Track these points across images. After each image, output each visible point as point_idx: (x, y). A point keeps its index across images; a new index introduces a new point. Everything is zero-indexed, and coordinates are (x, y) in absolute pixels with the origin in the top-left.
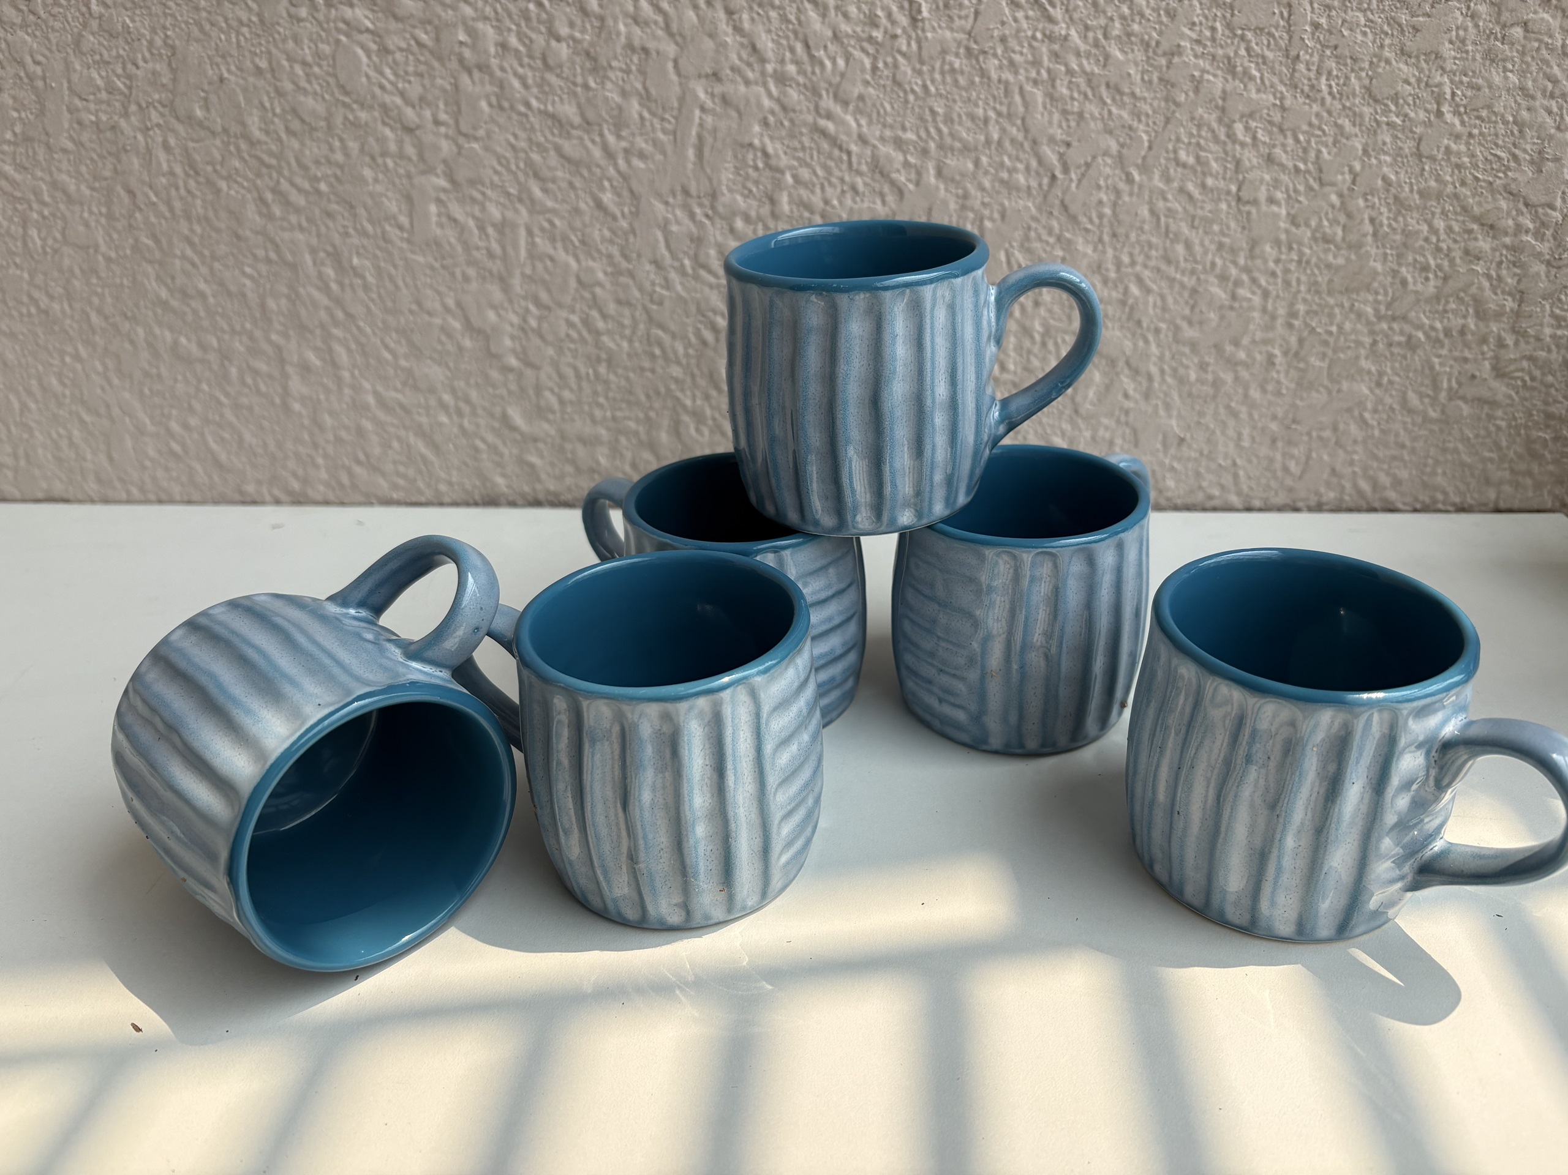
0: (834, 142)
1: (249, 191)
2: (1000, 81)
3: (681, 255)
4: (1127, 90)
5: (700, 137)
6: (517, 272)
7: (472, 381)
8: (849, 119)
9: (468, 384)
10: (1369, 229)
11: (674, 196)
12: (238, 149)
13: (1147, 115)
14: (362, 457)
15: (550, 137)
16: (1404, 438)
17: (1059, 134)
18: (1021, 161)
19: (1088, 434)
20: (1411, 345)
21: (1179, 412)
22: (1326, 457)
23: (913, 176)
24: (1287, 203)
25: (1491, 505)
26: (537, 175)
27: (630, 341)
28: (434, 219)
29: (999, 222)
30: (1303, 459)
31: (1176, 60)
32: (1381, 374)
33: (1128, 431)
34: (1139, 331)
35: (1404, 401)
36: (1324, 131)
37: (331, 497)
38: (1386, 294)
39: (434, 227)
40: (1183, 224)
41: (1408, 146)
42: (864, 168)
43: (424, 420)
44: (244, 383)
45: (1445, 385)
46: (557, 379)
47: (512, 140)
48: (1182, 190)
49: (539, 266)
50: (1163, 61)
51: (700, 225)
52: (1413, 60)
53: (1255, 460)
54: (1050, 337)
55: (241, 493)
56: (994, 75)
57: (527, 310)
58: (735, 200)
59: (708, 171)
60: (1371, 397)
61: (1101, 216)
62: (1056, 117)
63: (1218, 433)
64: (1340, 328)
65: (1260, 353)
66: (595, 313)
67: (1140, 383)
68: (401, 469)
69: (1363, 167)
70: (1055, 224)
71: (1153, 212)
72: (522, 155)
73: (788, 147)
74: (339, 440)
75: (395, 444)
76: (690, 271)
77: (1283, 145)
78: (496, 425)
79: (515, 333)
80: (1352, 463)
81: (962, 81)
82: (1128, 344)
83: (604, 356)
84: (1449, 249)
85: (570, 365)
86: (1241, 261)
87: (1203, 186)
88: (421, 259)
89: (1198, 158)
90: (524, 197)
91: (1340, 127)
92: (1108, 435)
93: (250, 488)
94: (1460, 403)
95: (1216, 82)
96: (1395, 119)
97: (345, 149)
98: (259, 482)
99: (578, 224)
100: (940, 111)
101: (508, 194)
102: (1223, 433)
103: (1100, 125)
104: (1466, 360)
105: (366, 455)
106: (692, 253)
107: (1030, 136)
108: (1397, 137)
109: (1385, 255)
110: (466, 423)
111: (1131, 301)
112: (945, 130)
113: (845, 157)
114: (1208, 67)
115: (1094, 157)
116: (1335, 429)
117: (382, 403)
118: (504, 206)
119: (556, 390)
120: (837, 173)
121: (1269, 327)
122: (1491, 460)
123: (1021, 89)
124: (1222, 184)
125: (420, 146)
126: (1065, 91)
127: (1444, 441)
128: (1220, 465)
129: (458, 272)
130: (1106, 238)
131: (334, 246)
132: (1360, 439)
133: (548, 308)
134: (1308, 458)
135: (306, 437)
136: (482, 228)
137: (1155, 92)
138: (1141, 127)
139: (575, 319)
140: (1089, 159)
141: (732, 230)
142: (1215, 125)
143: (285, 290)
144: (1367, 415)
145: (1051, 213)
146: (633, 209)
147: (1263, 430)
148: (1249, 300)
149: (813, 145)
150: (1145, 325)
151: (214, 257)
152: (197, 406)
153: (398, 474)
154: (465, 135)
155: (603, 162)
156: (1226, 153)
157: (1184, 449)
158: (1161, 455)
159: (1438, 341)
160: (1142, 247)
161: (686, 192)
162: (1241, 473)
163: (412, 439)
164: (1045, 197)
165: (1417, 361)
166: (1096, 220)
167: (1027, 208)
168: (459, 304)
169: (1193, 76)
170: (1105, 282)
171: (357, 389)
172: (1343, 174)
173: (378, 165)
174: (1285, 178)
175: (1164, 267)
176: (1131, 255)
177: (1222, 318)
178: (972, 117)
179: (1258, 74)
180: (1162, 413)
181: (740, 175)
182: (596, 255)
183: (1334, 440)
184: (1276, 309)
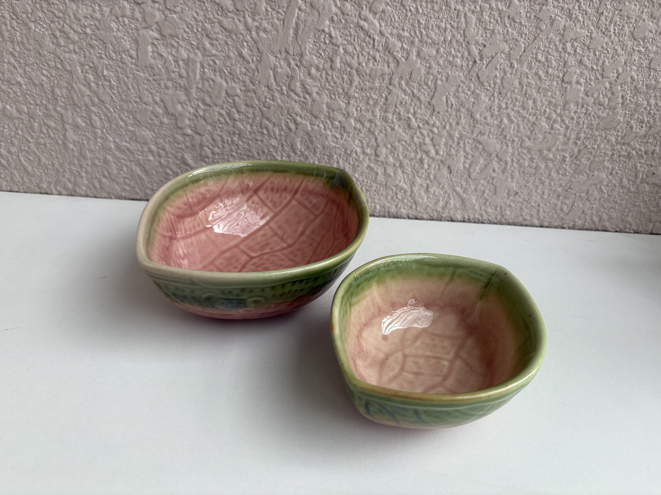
0: (367, 33)
1: (47, 30)
2: (455, 9)
3: (281, 85)
4: (518, 21)
5: (297, 24)
6: (195, 86)
7: (167, 140)
8: (376, 22)
9: (165, 142)
10: (620, 100)
11: (281, 53)
12: (41, 7)
13: (526, 34)
14: (107, 174)
15: (216, 16)
16: (618, 199)
17: (481, 41)
18: (460, 53)
19: (473, 187)
20: (629, 156)
21: (517, 180)
22: (581, 205)
23: (405, 55)
24: (585, 84)
25: (650, 231)
26: (207, 36)
27: (251, 125)
28: (150, 54)
29: (445, 82)
30: (570, 205)
31: (544, 8)
32: (613, 169)
33: (492, 187)
34: (505, 141)
35: (621, 181)
36: (608, 52)
37: (89, 193)
38: (622, 133)
39: (150, 58)
40: (534, 91)
41: (645, 63)
42: (381, 48)
43: (141, 157)
44: (42, 132)
45: (640, 177)
46: (212, 142)
47: (195, 15)
48: (536, 74)
49: (206, 84)
50: (538, 8)
51: (293, 70)
52: (656, 21)
53: (548, 204)
54: (462, 140)
55: (39, 188)
56: (453, 6)
57: (198, 106)
58: (312, 58)
59: (300, 42)
60: (607, 180)
61: (495, 84)
62: (481, 31)
63: (534, 191)
64: (599, 146)
65: (560, 155)
66: (234, 110)
67: (501, 165)
68: (127, 181)
69: (623, 71)
70: (472, 85)
71: (520, 83)
72: (201, 24)
73: (342, 33)
74: (94, 165)
75: (125, 169)
76: (285, 93)
77: (588, 56)
78: (178, 162)
79: (191, 117)
80: (592, 209)
81: (436, 8)
82: (498, 146)
83: (237, 132)
84: (654, 114)
85: (218, 135)
86: (559, 111)
87: (547, 72)
88: (142, 75)
89: (547, 58)
90: (200, 47)
91: (616, 50)
92: (482, 188)
93: (45, 186)
94: (646, 185)
95: (562, 21)
96: (642, 49)
97: (101, 10)
98: (50, 183)
99: (229, 64)
100: (423, 22)
101: (192, 44)
102: (536, 191)
103: (502, 38)
104: (652, 166)
105: (109, 173)
106: (287, 83)
107: (466, 40)
108: (641, 58)
109: (626, 113)
110: (162, 161)
111: (503, 126)
112: (424, 33)
113: (372, 42)
114: (559, 14)
115: (496, 53)
116: (587, 193)
117: (118, 147)
118: (189, 51)
119: (211, 147)
120: (366, 49)
121: (566, 144)
122: (654, 211)
123: (465, 14)
124: (556, 73)
125: (144, 14)
126: (487, 18)
127: (635, 201)
128: (532, 206)
129: (162, 83)
130: (496, 94)
131: (93, 63)
132: (598, 198)
133: (210, 106)
134: (573, 205)
135: (76, 162)
136: (176, 61)
137: (531, 22)
138: (522, 40)
139: (223, 112)
140: (494, 55)
141: (309, 74)
142: (557, 43)
143: (65, 85)
144: (603, 187)
145: (471, 80)
146: (258, 58)
147: (555, 191)
148: (560, 130)
149: (355, 34)
150: (508, 138)
151: (26, 65)
152: (16, 142)
153: (126, 184)
154: (169, 10)
155: (244, 32)
156: (560, 57)
157: (517, 197)
158: (506, 199)
159: (642, 156)
160: (513, 100)
161: (287, 52)
162: (541, 210)
163: (134, 167)
164: (469, 71)
165: (630, 164)
166: (492, 85)
167: (459, 75)
168: (162, 100)
169: (551, 17)
170: (492, 116)
171: (105, 139)
172: (613, 73)
173: (119, 21)
174: (586, 72)
175: (521, 111)
176: (507, 103)
177: (545, 138)
178: (439, 27)
179: (582, 20)
180: (509, 180)
181: (316, 45)
182: (236, 80)
183: (586, 198)
184: (571, 135)
